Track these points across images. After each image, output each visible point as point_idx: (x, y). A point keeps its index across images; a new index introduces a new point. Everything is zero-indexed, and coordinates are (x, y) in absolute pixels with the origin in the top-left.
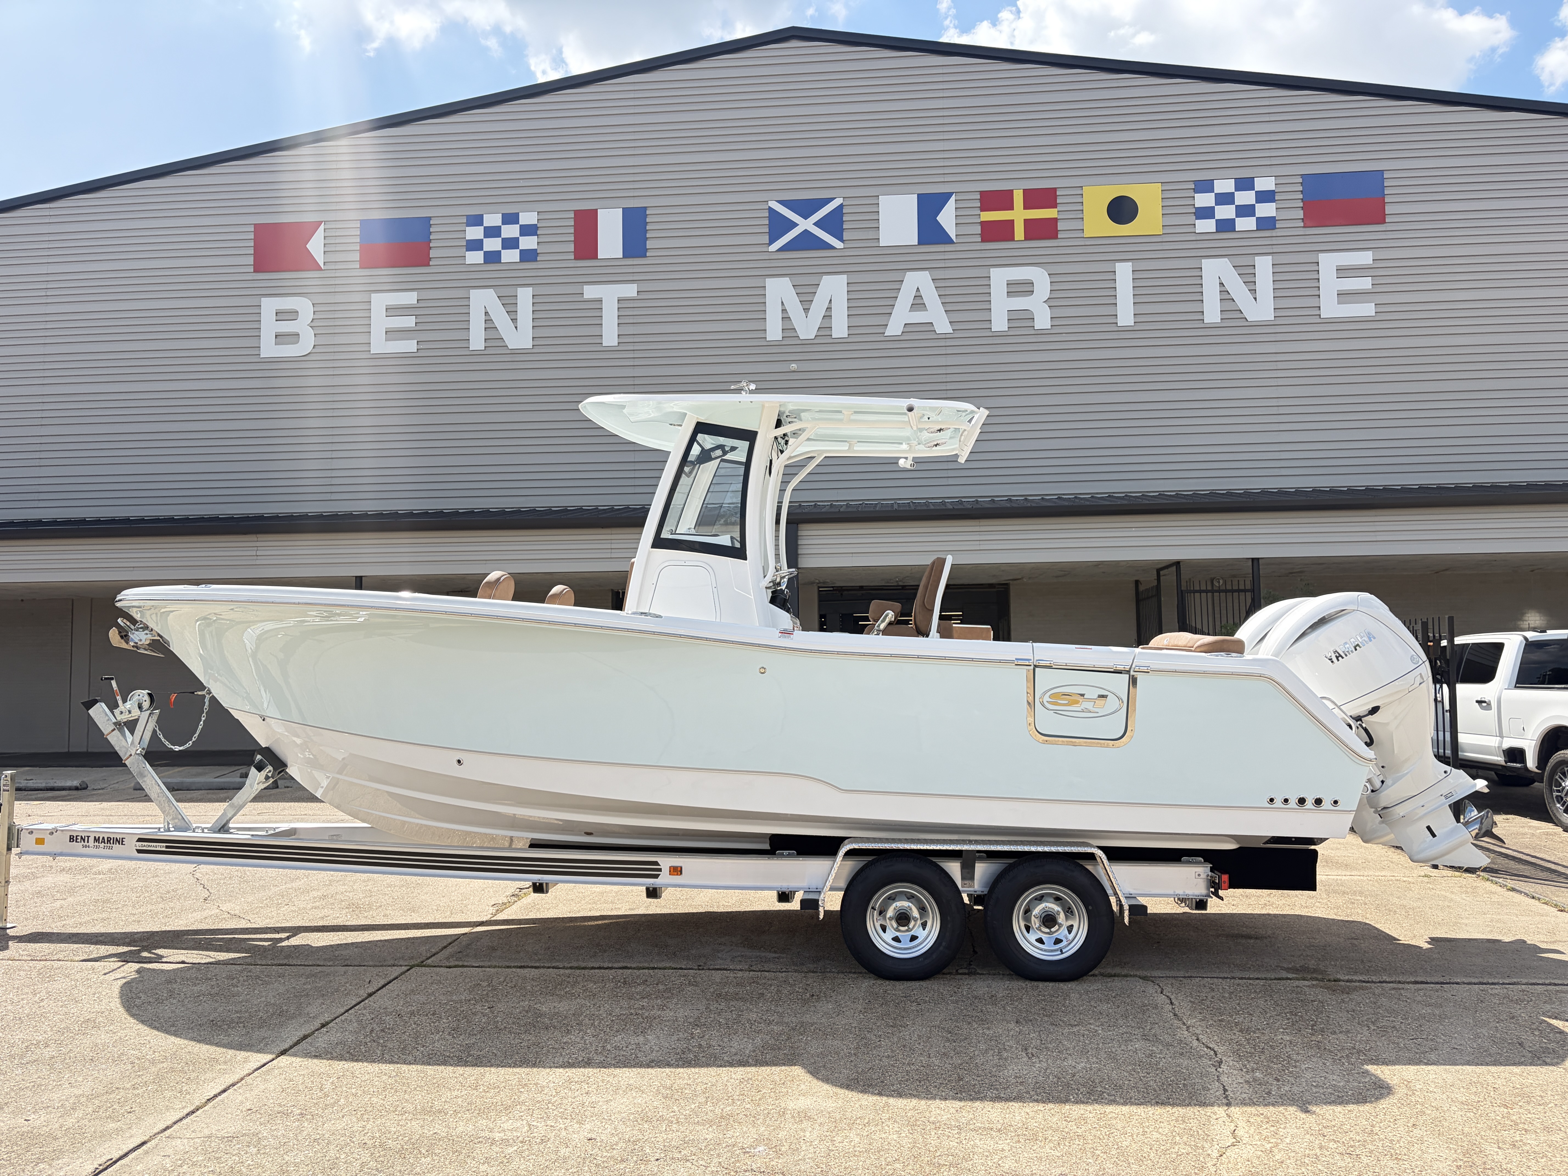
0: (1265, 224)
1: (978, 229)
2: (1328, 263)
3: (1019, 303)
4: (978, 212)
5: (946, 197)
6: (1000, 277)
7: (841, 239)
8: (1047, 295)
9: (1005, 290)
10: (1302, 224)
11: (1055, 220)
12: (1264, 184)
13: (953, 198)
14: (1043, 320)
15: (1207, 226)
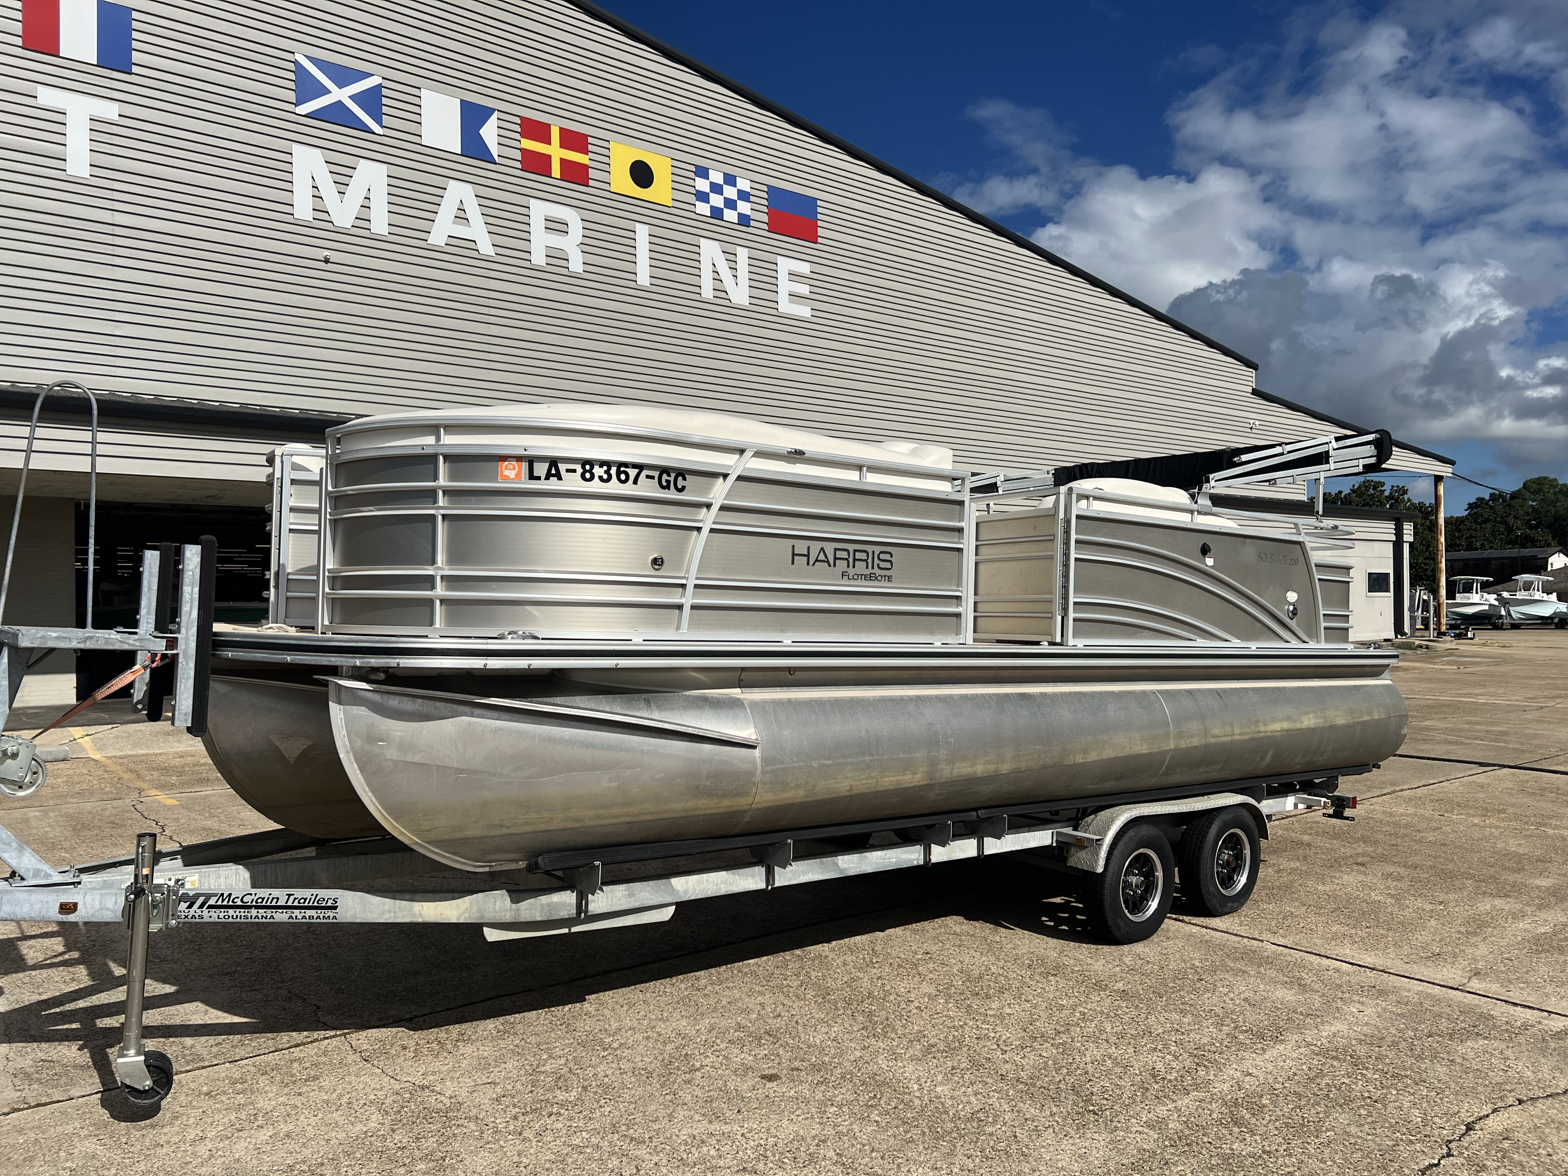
0: (744, 220)
1: (518, 155)
2: (785, 265)
3: (556, 240)
4: (518, 136)
5: (488, 112)
6: (539, 210)
7: (380, 123)
8: (580, 239)
9: (543, 223)
10: (767, 228)
11: (586, 167)
12: (743, 184)
13: (496, 115)
14: (576, 264)
15: (703, 209)
